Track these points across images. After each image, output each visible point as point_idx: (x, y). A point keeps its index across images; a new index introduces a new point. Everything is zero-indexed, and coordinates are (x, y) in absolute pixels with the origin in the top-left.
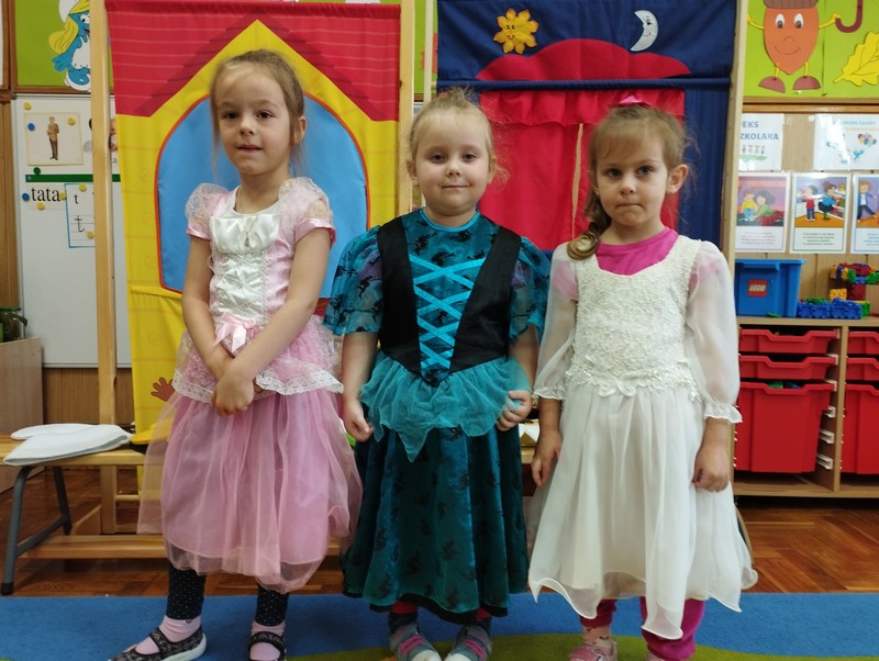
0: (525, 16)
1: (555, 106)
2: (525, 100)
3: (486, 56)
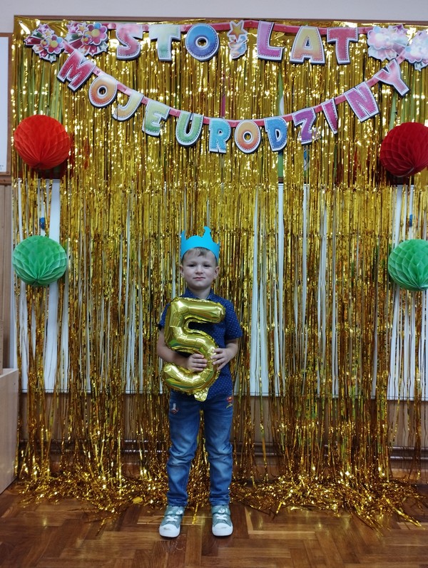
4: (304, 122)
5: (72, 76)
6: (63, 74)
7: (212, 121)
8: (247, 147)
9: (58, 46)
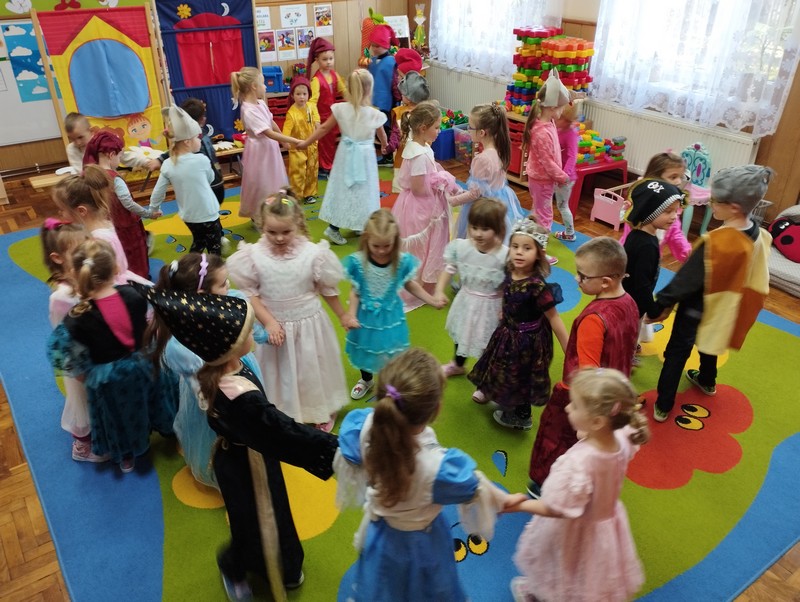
0: (186, 6)
1: (201, 36)
2: (192, 35)
3: (175, 21)
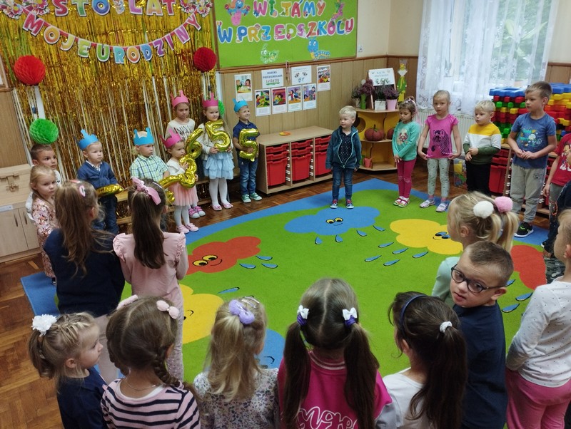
4: (159, 46)
5: (32, 27)
6: (26, 26)
7: (115, 47)
8: (134, 60)
9: (19, 10)
